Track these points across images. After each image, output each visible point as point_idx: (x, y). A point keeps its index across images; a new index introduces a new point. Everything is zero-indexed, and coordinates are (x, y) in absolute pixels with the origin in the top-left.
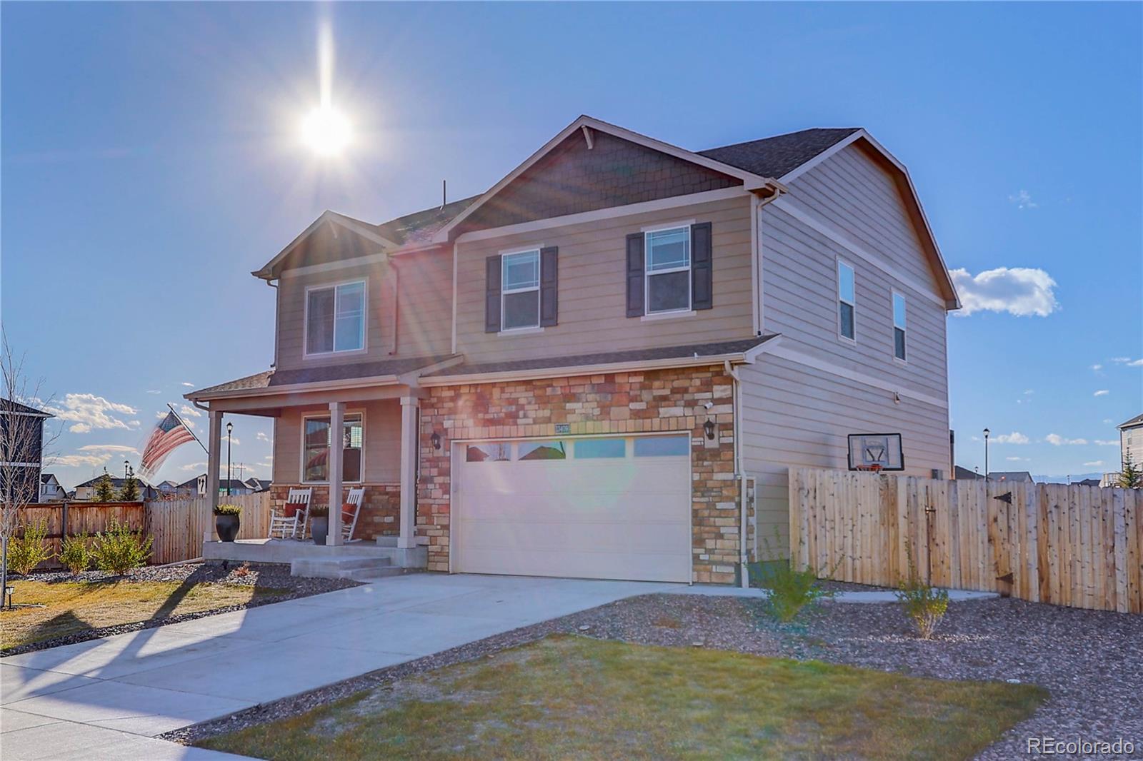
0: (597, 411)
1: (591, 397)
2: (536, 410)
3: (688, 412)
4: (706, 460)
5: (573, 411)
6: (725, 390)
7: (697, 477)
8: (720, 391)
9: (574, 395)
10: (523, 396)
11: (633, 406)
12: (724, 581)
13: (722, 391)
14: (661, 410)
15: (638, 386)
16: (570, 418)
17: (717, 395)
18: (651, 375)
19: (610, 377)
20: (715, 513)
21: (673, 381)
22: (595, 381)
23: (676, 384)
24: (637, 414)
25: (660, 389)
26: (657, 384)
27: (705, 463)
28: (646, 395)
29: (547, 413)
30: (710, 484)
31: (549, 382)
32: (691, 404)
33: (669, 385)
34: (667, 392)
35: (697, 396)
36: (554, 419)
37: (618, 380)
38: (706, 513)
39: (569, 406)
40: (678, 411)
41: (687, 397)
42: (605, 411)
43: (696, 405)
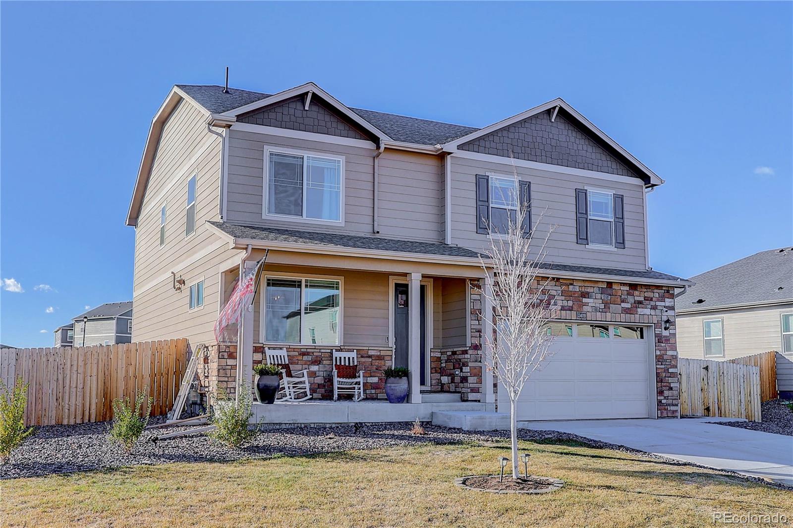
0: (602, 306)
1: (599, 296)
2: (562, 300)
3: (653, 312)
4: (662, 343)
5: (587, 304)
6: (671, 302)
7: (658, 353)
8: (668, 302)
9: (588, 293)
10: (555, 290)
11: (623, 305)
12: (674, 415)
13: (669, 302)
14: (639, 310)
15: (626, 293)
16: (585, 308)
17: (667, 304)
18: (634, 287)
19: (610, 284)
20: (669, 375)
21: (645, 292)
22: (601, 285)
23: (646, 294)
24: (626, 311)
25: (639, 296)
26: (636, 293)
27: (662, 345)
28: (631, 299)
29: (570, 303)
30: (665, 357)
31: (571, 282)
32: (654, 308)
33: (642, 294)
34: (642, 299)
35: (658, 303)
36: (575, 308)
37: (614, 287)
38: (664, 375)
39: (585, 300)
40: (647, 311)
41: (652, 303)
42: (607, 305)
43: (657, 309)
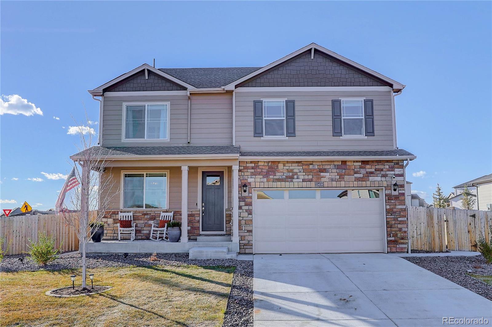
0: (338, 177)
1: (335, 170)
2: (304, 175)
3: (383, 179)
4: (392, 200)
5: (324, 177)
6: (400, 171)
7: (388, 207)
8: (397, 171)
9: (325, 169)
10: (296, 168)
11: (356, 175)
12: (402, 251)
13: (399, 171)
14: (370, 178)
15: (358, 167)
16: (323, 179)
17: (397, 173)
18: (365, 162)
19: (344, 162)
20: (397, 222)
21: (376, 165)
22: (336, 163)
23: (377, 167)
24: (357, 179)
25: (369, 168)
26: (368, 166)
27: (392, 201)
28: (363, 171)
29: (310, 177)
30: (395, 210)
31: (312, 163)
32: (385, 176)
33: (374, 167)
34: (373, 170)
35: (388, 173)
36: (314, 179)
37: (348, 163)
38: (393, 222)
39: (322, 174)
40: (379, 179)
41: (382, 173)
42: (341, 177)
43: (387, 176)
